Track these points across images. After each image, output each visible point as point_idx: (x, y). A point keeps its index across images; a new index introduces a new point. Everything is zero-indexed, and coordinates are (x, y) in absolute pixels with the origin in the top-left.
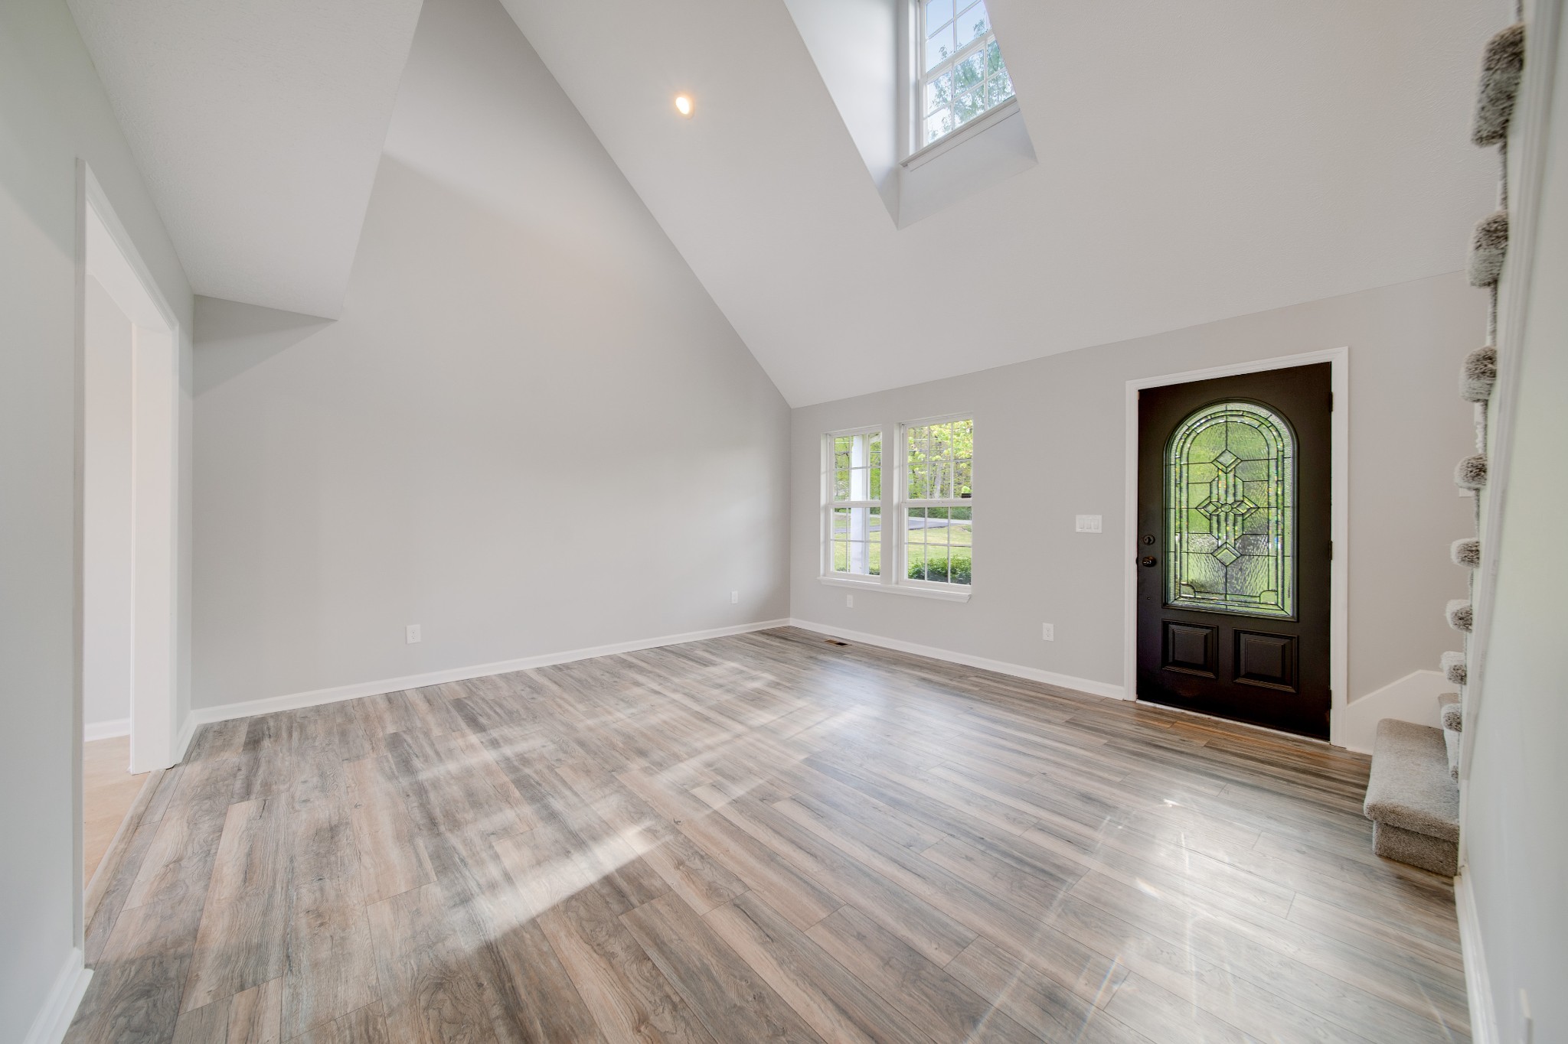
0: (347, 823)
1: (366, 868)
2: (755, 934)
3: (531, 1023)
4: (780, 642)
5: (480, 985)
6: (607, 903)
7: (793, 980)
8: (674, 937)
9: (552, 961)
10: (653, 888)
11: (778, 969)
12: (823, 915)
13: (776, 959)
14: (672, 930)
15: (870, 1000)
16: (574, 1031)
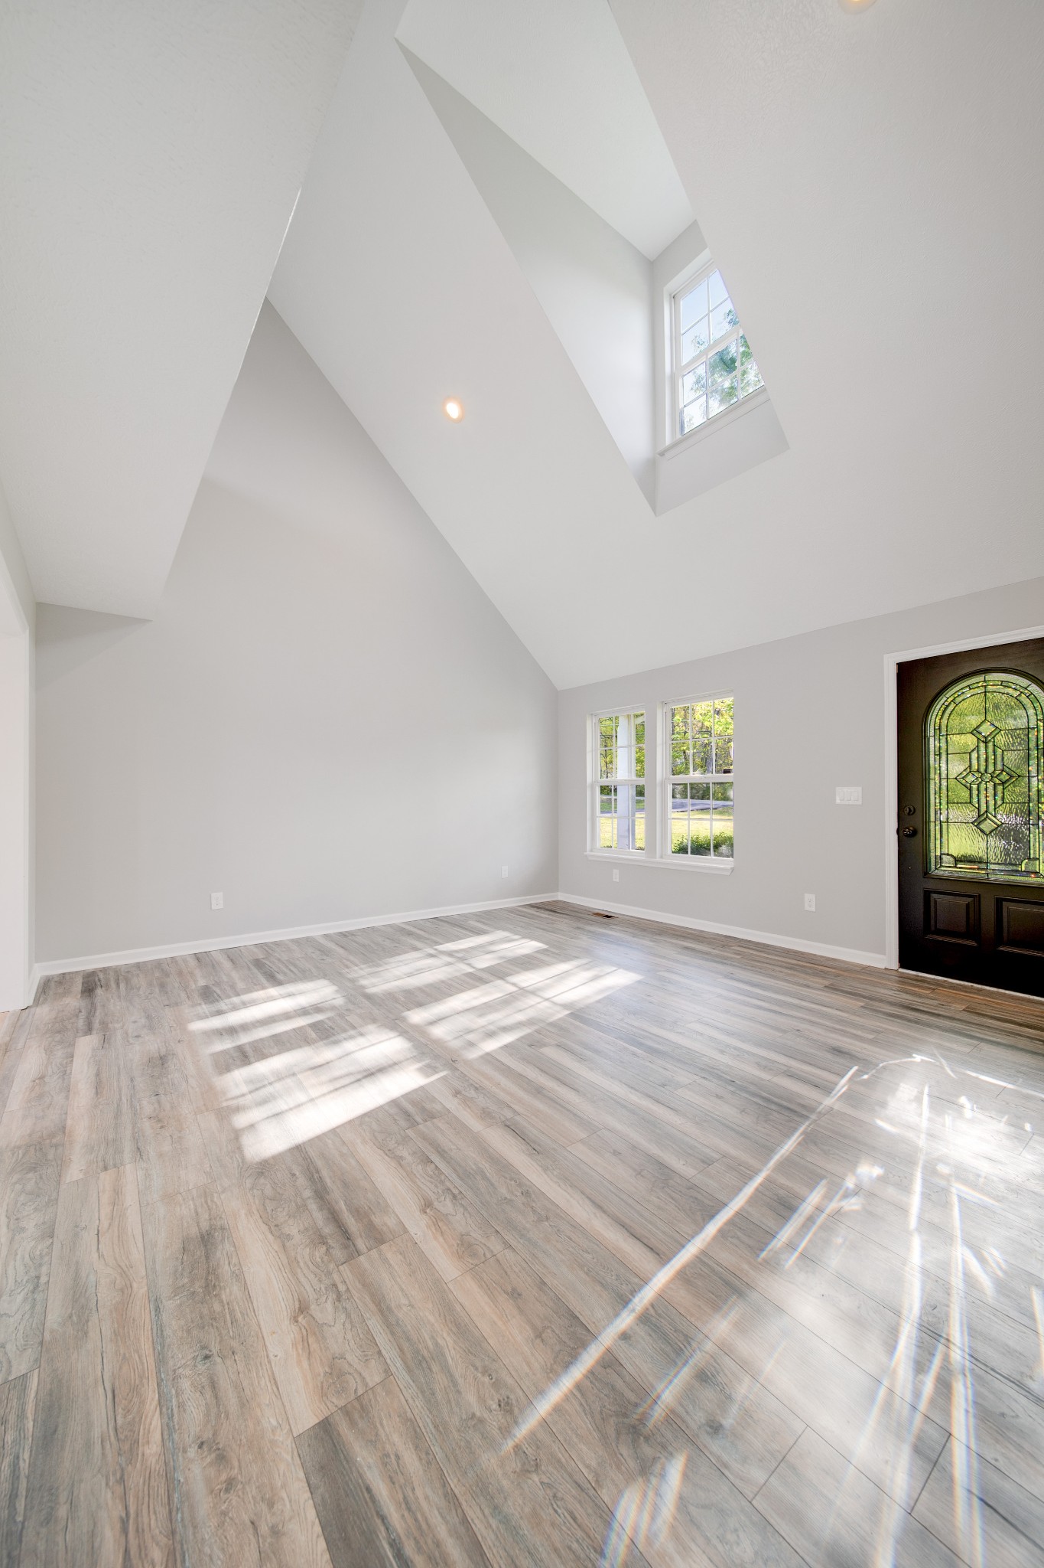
0: (173, 1054)
1: (192, 1088)
2: (523, 1148)
3: (337, 1203)
4: (549, 915)
5: (294, 1175)
6: (395, 1120)
7: (556, 1182)
8: (453, 1147)
9: (351, 1160)
10: (434, 1111)
11: (543, 1174)
12: (583, 1135)
13: (542, 1167)
14: (451, 1142)
15: (622, 1200)
16: (371, 1210)
